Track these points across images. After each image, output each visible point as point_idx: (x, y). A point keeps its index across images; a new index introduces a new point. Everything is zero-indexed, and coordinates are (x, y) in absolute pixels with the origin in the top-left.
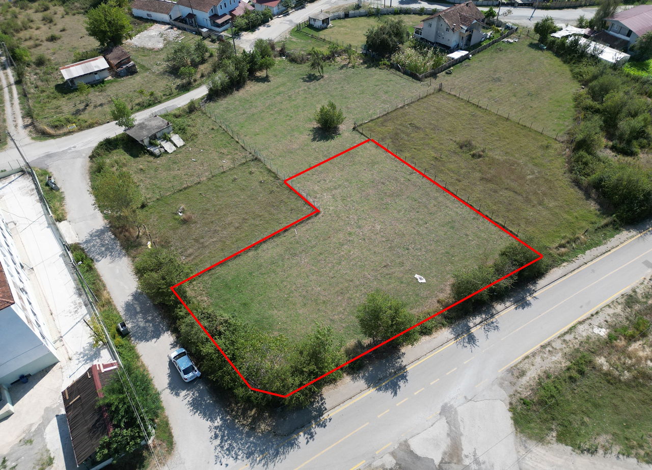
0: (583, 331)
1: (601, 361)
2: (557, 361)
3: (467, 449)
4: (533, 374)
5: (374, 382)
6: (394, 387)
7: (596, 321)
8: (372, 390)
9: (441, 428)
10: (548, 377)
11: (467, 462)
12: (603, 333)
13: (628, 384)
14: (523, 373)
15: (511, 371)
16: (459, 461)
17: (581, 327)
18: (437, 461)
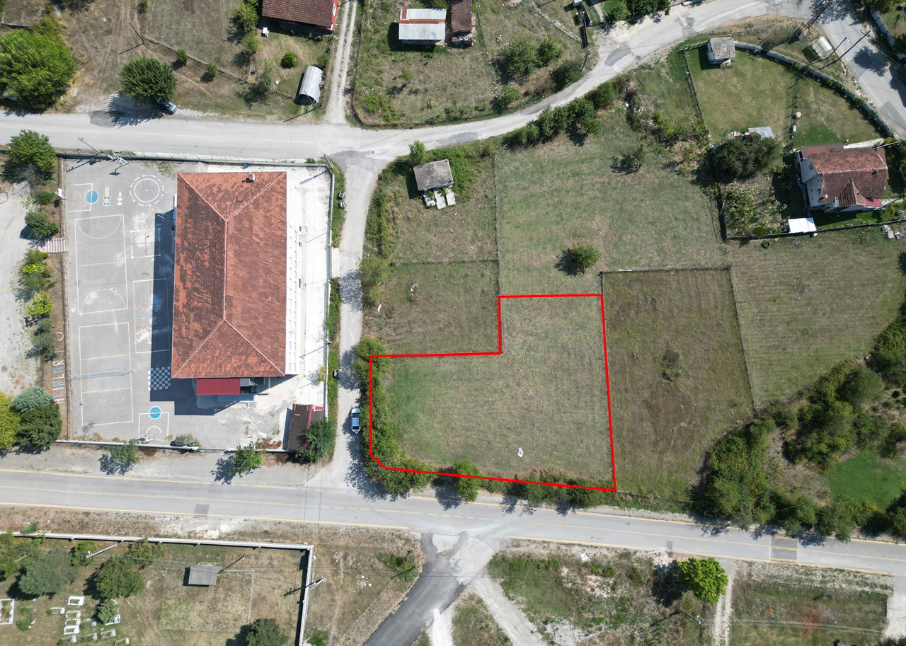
0: (575, 550)
1: (565, 571)
2: (542, 553)
3: (457, 556)
4: (523, 550)
5: (440, 496)
6: (448, 506)
7: (588, 551)
8: (436, 500)
9: (453, 540)
10: (528, 557)
11: (451, 561)
12: (584, 558)
13: (564, 589)
14: (518, 546)
15: (514, 540)
16: (449, 558)
17: (577, 548)
18: (439, 551)
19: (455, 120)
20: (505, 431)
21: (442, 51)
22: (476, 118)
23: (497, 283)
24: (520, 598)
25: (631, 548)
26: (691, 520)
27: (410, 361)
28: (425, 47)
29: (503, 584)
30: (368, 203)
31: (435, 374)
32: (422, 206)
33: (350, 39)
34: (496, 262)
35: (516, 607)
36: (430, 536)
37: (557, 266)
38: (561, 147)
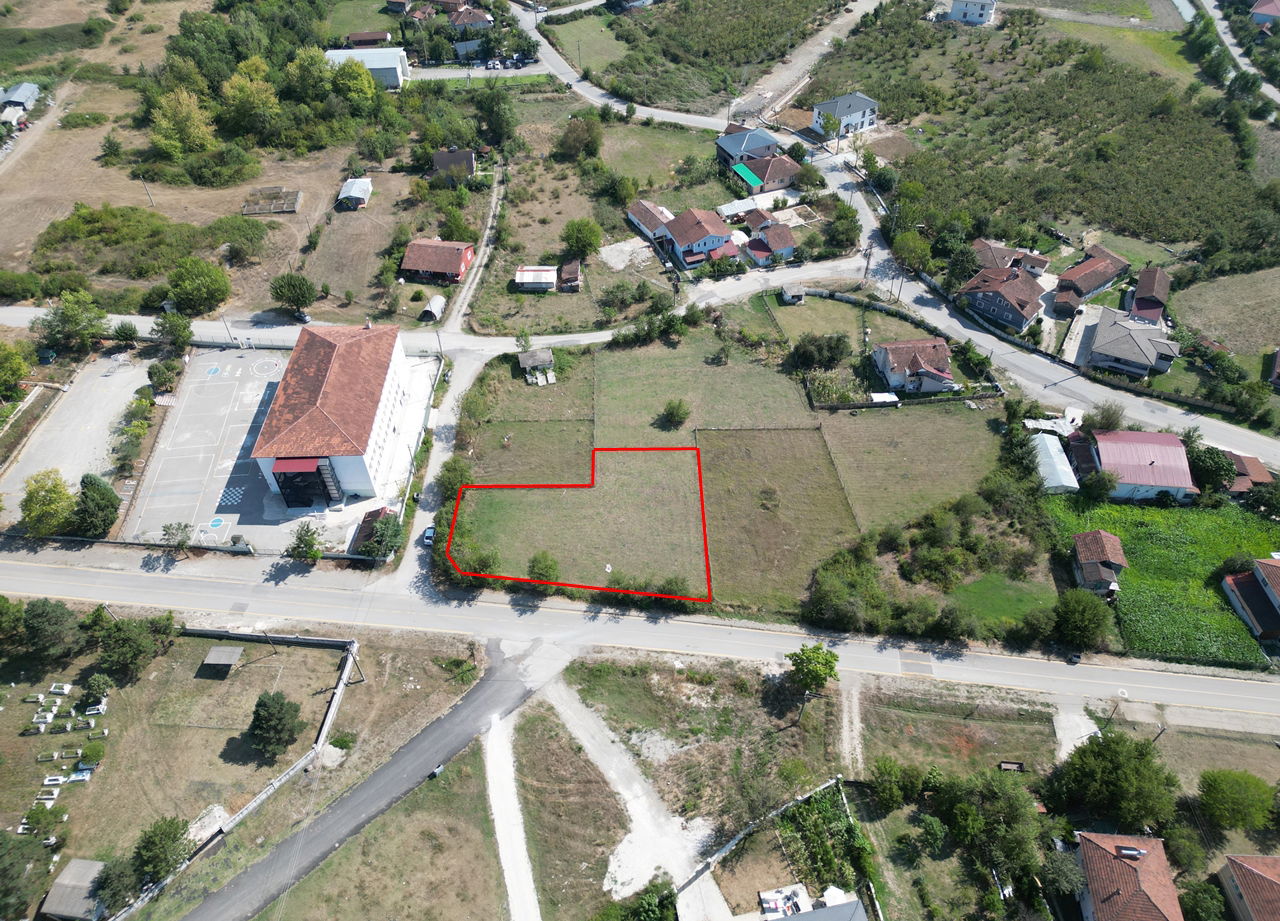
0: (666, 658)
1: (655, 678)
2: (630, 660)
3: (527, 662)
4: (605, 656)
5: (515, 603)
6: (523, 612)
7: (682, 658)
8: (509, 607)
9: (526, 645)
10: (613, 663)
11: (520, 666)
12: (678, 665)
13: (654, 697)
14: (600, 652)
15: (594, 647)
16: (518, 663)
17: (669, 655)
18: (507, 656)
19: (561, 332)
20: (593, 551)
21: (552, 294)
22: (580, 332)
23: (593, 436)
24: (600, 706)
25: (734, 657)
26: (803, 631)
27: (496, 493)
28: (538, 290)
29: (580, 691)
30: (473, 381)
31: (521, 503)
32: (523, 384)
33: (474, 286)
34: (592, 421)
35: (595, 715)
36: (498, 643)
37: (652, 425)
38: (656, 349)
